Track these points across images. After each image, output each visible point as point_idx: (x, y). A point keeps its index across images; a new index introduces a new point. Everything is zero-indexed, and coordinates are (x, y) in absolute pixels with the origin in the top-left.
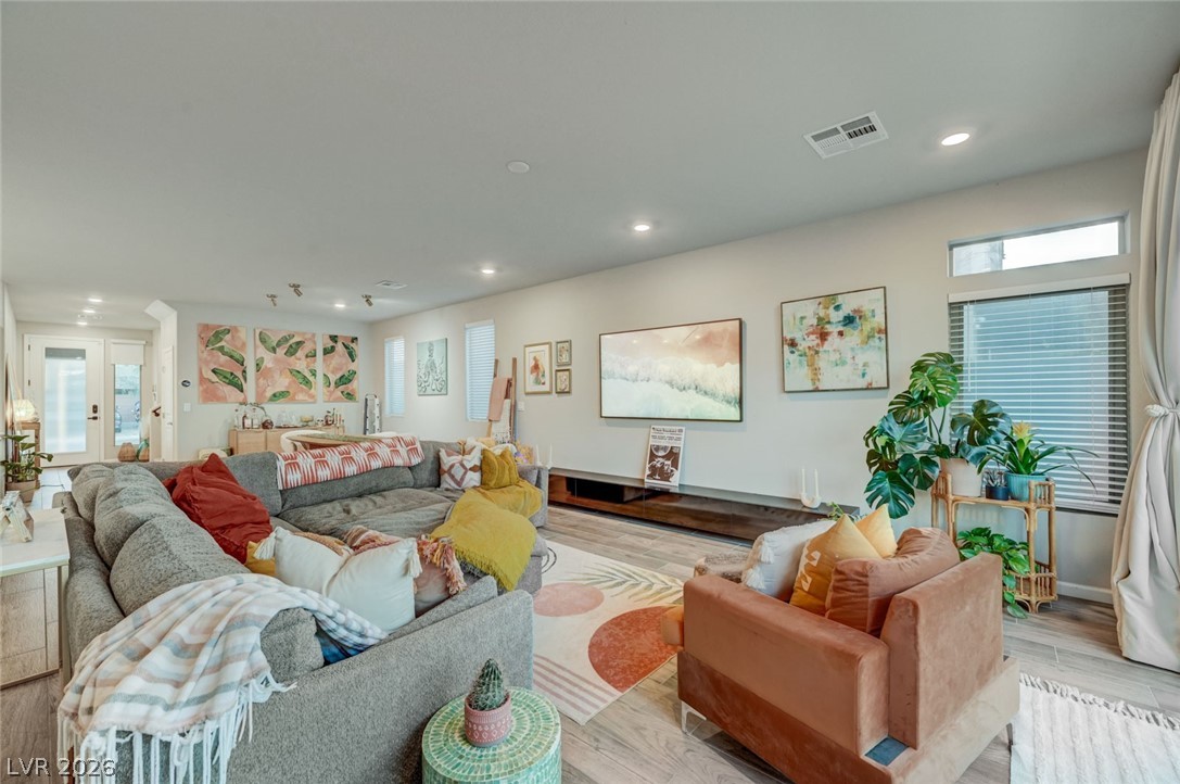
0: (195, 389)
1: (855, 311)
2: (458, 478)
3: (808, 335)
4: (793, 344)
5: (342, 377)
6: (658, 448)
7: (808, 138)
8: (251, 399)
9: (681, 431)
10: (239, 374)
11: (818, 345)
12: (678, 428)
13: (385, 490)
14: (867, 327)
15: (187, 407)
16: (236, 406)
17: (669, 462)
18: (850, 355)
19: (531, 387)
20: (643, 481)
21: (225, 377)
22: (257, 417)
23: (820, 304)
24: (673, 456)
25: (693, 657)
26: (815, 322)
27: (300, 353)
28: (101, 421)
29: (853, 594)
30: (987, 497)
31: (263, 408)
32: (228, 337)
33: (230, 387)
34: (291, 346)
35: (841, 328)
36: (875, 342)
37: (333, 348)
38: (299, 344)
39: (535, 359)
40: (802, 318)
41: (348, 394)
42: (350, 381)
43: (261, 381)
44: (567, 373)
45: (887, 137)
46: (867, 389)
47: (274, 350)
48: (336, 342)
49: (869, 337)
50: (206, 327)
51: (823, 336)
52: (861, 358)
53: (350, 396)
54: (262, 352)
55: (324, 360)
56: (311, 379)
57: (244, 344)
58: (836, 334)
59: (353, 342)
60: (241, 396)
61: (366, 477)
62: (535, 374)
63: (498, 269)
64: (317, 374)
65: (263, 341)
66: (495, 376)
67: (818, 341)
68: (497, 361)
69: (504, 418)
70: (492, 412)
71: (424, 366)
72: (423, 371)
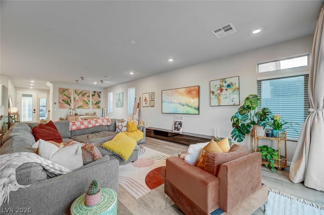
0: (57, 105)
1: (230, 83)
2: (120, 129)
3: (217, 90)
4: (213, 93)
5: (97, 102)
6: (176, 122)
7: (213, 32)
8: (72, 108)
9: (183, 117)
10: (69, 101)
11: (220, 93)
12: (182, 116)
13: (100, 132)
14: (234, 88)
15: (55, 110)
16: (68, 109)
17: (179, 126)
18: (229, 95)
19: (144, 105)
20: (172, 130)
21: (66, 102)
22: (74, 112)
23: (221, 81)
24: (180, 124)
25: (168, 181)
26: (219, 86)
27: (86, 96)
28: (36, 113)
29: (210, 163)
30: (266, 137)
31: (75, 110)
32: (66, 91)
33: (67, 104)
34: (83, 94)
35: (226, 88)
36: (236, 92)
37: (94, 95)
38: (85, 93)
39: (145, 97)
40: (216, 85)
41: (98, 107)
42: (99, 103)
43: (75, 103)
44: (153, 101)
45: (236, 31)
46: (233, 105)
47: (79, 95)
48: (95, 93)
49: (234, 91)
50: (60, 89)
51: (222, 90)
52: (232, 97)
53: (99, 107)
54: (75, 95)
55: (92, 98)
56: (88, 103)
57: (71, 93)
58: (225, 90)
59: (100, 93)
60: (70, 107)
61: (95, 128)
62: (145, 101)
63: (134, 73)
64: (90, 101)
65: (76, 92)
66: (135, 102)
67: (220, 92)
68: (135, 98)
69: (137, 113)
70: (134, 112)
71: (118, 99)
72: (117, 101)
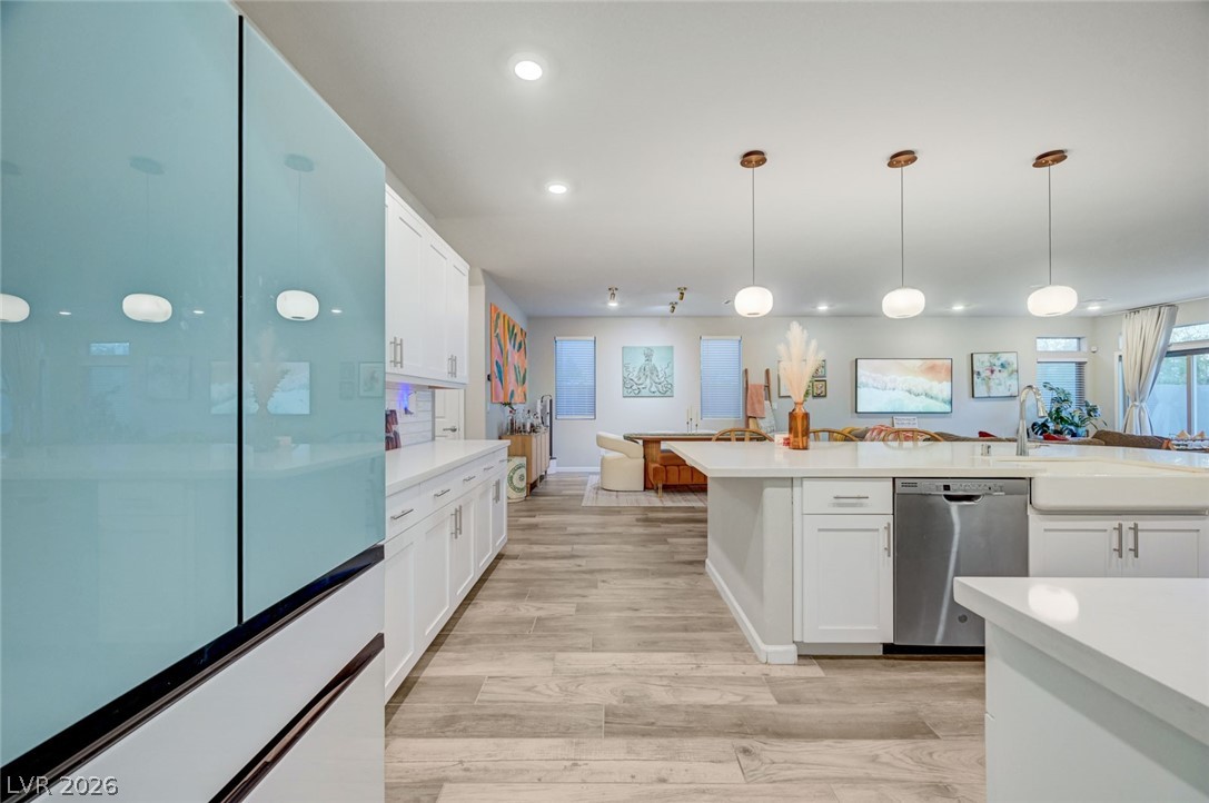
1: (1005, 361)
3: (985, 370)
4: (978, 374)
9: (914, 419)
18: (1003, 381)
21: (499, 371)
23: (991, 356)
26: (988, 364)
27: (516, 347)
34: (514, 337)
35: (1000, 369)
36: (1013, 376)
38: (516, 335)
40: (983, 362)
43: (508, 377)
44: (823, 382)
46: (1010, 396)
47: (511, 342)
49: (1011, 374)
50: (493, 309)
51: (992, 372)
58: (997, 371)
66: (746, 382)
67: (990, 374)
68: (746, 370)
69: (768, 415)
70: (754, 410)
71: (637, 370)
72: (635, 373)
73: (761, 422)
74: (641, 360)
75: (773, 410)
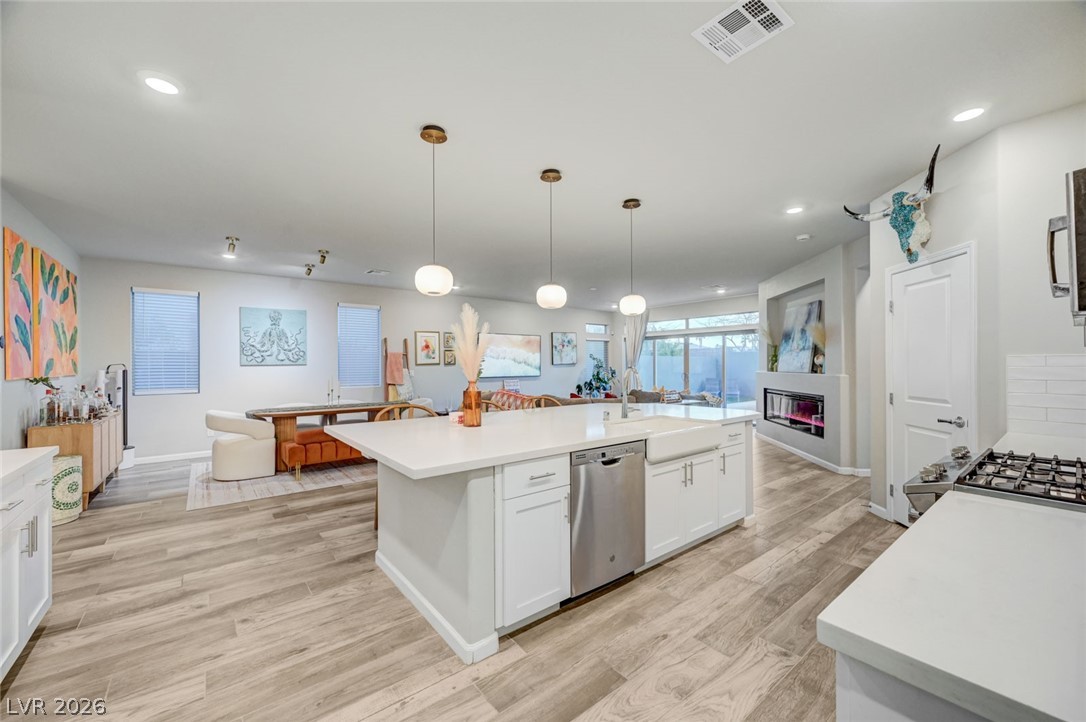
1: (570, 339)
3: (559, 345)
4: (556, 348)
5: (72, 338)
10: (28, 326)
14: (573, 344)
19: (423, 360)
21: (22, 331)
23: (562, 335)
26: (561, 341)
27: (58, 296)
32: (22, 258)
33: (24, 351)
34: (54, 282)
37: (68, 291)
38: (57, 279)
39: (426, 341)
40: (558, 339)
42: (75, 343)
43: (41, 341)
44: (452, 352)
46: (572, 364)
47: (47, 289)
48: (69, 281)
49: (573, 348)
50: (12, 236)
52: (571, 354)
54: (42, 290)
56: (62, 338)
58: (566, 346)
59: (75, 282)
60: (30, 367)
62: (426, 352)
65: (42, 271)
67: (562, 347)
68: (385, 339)
69: (407, 382)
70: (393, 378)
71: (260, 334)
72: (258, 339)
73: (399, 388)
74: (266, 325)
75: (411, 377)
